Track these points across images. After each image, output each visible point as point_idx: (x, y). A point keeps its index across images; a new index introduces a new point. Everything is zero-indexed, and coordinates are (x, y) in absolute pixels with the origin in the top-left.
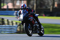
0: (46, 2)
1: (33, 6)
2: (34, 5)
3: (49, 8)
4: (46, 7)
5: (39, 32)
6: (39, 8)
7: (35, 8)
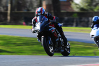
0: (27, 2)
1: (5, 8)
2: (7, 7)
3: (33, 11)
4: (28, 10)
5: (63, 51)
6: (16, 11)
7: (9, 12)
